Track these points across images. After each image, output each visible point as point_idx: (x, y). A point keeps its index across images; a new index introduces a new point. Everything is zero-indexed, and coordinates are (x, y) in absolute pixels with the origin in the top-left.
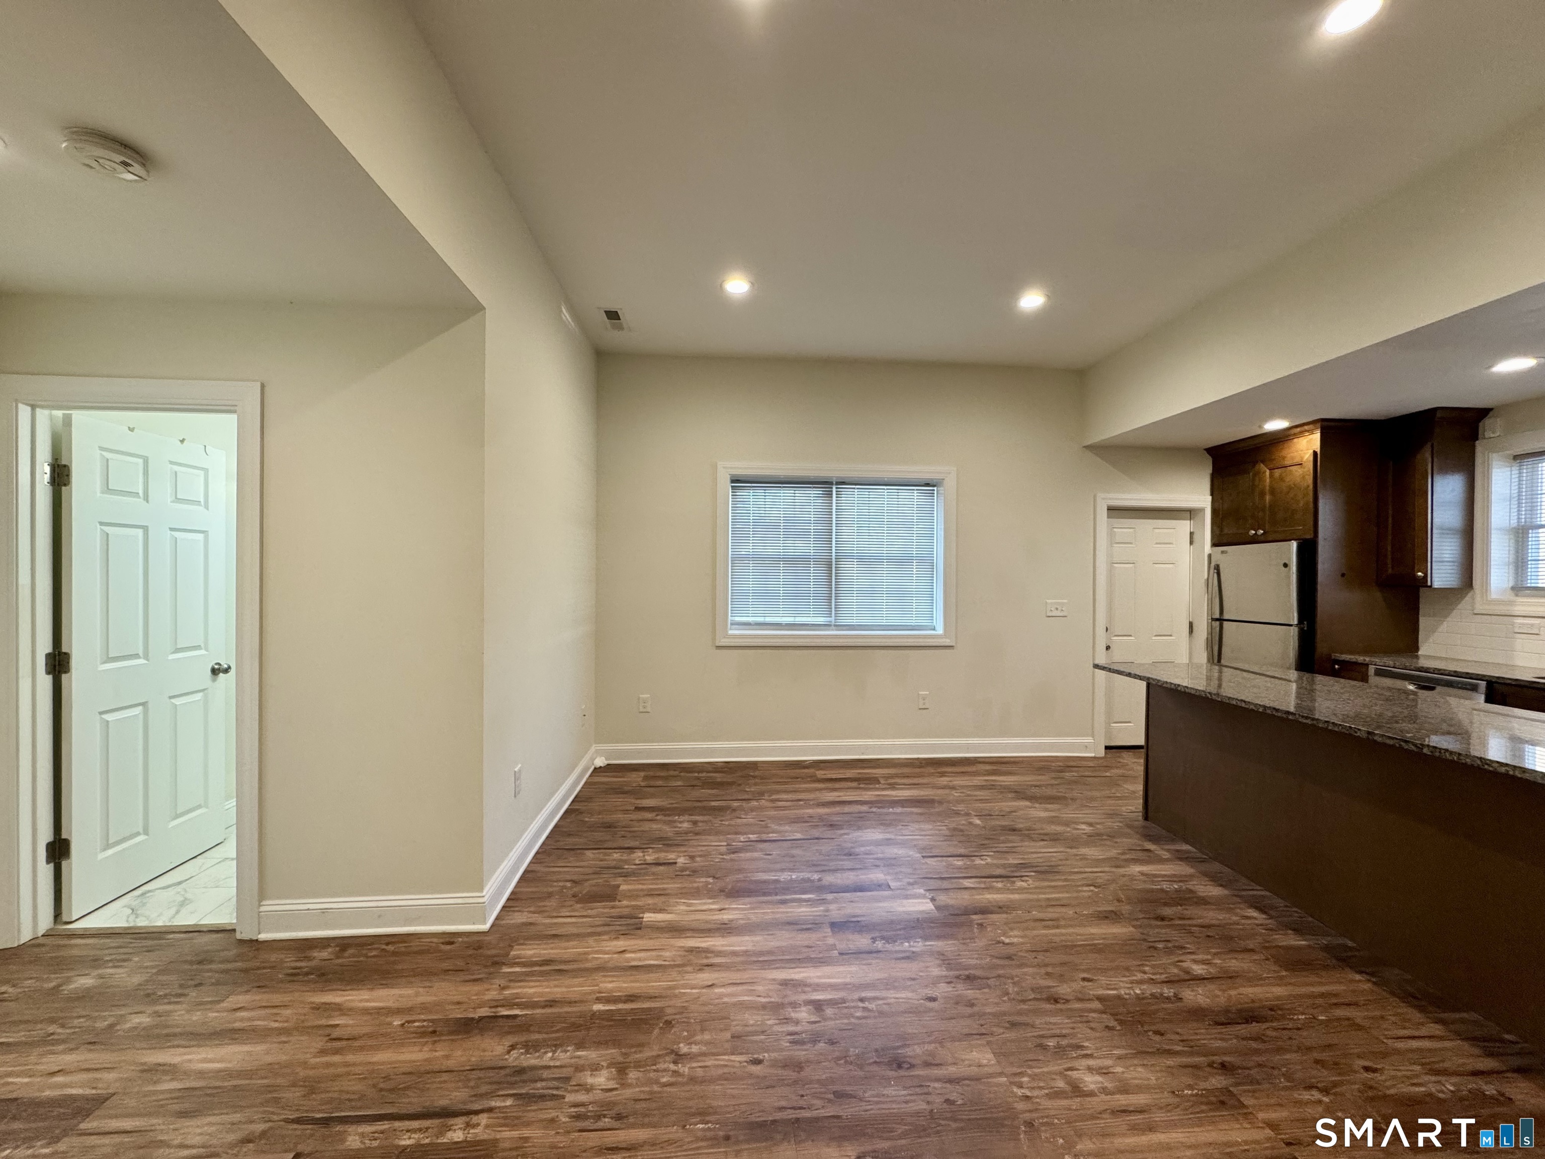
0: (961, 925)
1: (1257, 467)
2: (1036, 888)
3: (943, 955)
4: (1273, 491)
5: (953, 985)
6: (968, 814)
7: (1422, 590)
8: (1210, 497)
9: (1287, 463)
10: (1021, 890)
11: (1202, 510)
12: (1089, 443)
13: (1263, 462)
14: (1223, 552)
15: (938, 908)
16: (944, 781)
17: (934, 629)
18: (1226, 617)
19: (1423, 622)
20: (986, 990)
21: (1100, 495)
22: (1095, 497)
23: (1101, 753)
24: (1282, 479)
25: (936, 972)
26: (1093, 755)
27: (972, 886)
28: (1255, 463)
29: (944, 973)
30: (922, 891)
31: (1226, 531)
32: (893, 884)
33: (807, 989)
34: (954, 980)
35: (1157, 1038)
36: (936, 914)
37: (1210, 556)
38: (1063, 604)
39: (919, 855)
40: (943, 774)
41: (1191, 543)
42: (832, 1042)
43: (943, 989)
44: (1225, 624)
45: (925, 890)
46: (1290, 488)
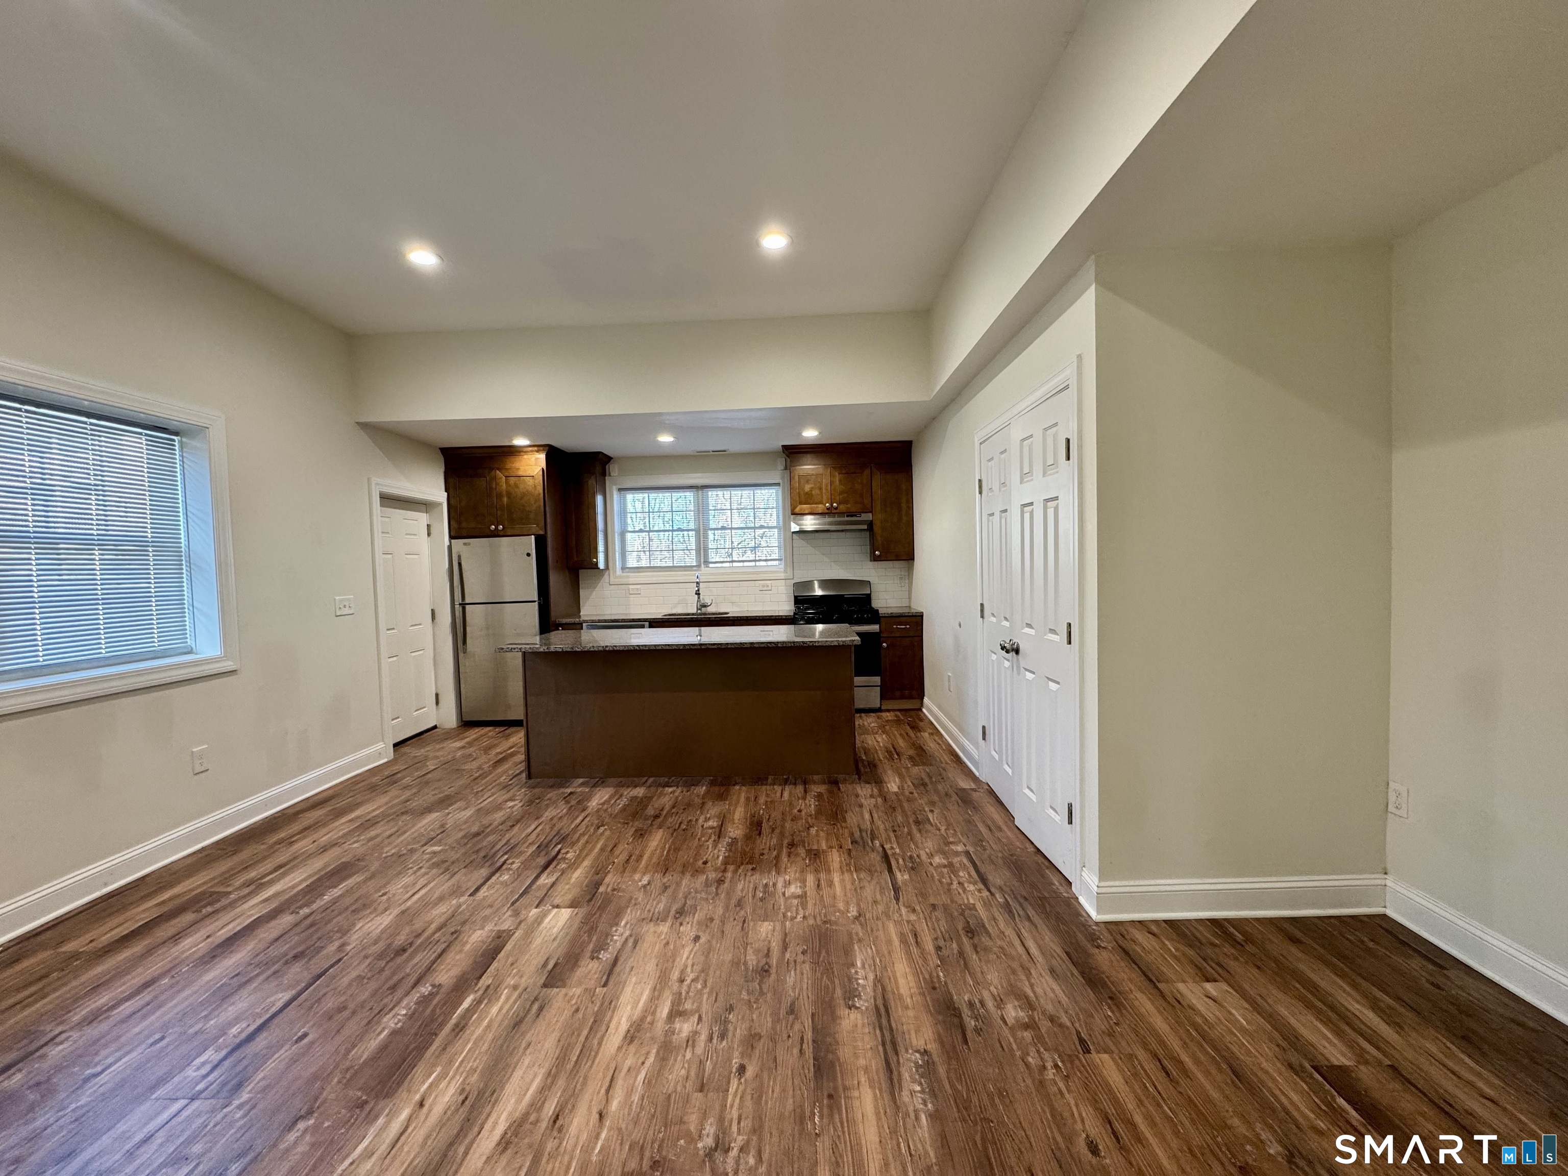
0: (607, 901)
1: (493, 473)
2: (581, 851)
3: (644, 919)
4: (509, 495)
5: (685, 923)
6: (412, 851)
7: (581, 571)
8: (446, 494)
9: (521, 473)
10: (579, 859)
11: (440, 504)
12: (362, 420)
13: (498, 469)
14: (465, 544)
15: (573, 905)
16: (303, 845)
17: (190, 652)
18: (467, 601)
19: (582, 593)
20: (698, 908)
21: (374, 480)
22: (369, 479)
23: (390, 754)
24: (516, 486)
25: (664, 928)
26: (385, 760)
27: (554, 879)
28: (491, 469)
29: (668, 924)
30: (534, 912)
31: (464, 525)
32: (505, 926)
33: (649, 1019)
34: (679, 921)
35: (765, 857)
36: (582, 911)
37: (450, 548)
38: (349, 600)
39: (466, 897)
40: (289, 841)
41: (429, 535)
42: (731, 1009)
43: (688, 929)
44: (467, 607)
45: (536, 907)
46: (524, 494)
